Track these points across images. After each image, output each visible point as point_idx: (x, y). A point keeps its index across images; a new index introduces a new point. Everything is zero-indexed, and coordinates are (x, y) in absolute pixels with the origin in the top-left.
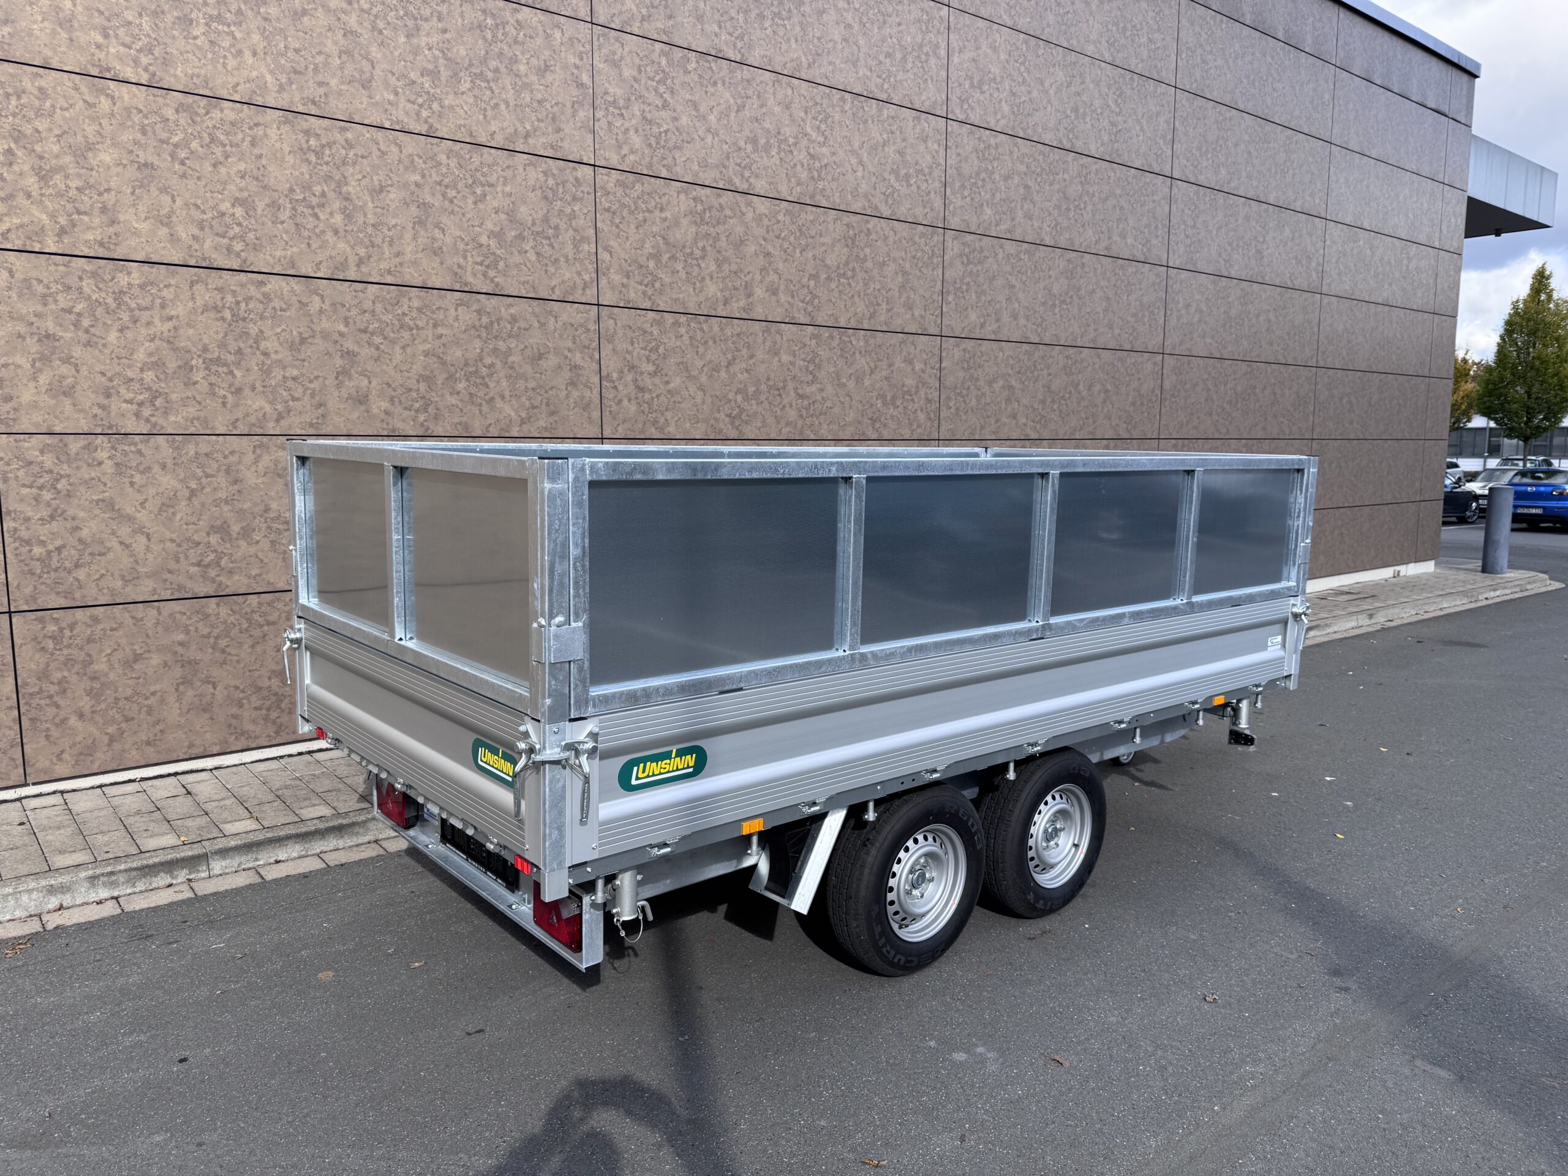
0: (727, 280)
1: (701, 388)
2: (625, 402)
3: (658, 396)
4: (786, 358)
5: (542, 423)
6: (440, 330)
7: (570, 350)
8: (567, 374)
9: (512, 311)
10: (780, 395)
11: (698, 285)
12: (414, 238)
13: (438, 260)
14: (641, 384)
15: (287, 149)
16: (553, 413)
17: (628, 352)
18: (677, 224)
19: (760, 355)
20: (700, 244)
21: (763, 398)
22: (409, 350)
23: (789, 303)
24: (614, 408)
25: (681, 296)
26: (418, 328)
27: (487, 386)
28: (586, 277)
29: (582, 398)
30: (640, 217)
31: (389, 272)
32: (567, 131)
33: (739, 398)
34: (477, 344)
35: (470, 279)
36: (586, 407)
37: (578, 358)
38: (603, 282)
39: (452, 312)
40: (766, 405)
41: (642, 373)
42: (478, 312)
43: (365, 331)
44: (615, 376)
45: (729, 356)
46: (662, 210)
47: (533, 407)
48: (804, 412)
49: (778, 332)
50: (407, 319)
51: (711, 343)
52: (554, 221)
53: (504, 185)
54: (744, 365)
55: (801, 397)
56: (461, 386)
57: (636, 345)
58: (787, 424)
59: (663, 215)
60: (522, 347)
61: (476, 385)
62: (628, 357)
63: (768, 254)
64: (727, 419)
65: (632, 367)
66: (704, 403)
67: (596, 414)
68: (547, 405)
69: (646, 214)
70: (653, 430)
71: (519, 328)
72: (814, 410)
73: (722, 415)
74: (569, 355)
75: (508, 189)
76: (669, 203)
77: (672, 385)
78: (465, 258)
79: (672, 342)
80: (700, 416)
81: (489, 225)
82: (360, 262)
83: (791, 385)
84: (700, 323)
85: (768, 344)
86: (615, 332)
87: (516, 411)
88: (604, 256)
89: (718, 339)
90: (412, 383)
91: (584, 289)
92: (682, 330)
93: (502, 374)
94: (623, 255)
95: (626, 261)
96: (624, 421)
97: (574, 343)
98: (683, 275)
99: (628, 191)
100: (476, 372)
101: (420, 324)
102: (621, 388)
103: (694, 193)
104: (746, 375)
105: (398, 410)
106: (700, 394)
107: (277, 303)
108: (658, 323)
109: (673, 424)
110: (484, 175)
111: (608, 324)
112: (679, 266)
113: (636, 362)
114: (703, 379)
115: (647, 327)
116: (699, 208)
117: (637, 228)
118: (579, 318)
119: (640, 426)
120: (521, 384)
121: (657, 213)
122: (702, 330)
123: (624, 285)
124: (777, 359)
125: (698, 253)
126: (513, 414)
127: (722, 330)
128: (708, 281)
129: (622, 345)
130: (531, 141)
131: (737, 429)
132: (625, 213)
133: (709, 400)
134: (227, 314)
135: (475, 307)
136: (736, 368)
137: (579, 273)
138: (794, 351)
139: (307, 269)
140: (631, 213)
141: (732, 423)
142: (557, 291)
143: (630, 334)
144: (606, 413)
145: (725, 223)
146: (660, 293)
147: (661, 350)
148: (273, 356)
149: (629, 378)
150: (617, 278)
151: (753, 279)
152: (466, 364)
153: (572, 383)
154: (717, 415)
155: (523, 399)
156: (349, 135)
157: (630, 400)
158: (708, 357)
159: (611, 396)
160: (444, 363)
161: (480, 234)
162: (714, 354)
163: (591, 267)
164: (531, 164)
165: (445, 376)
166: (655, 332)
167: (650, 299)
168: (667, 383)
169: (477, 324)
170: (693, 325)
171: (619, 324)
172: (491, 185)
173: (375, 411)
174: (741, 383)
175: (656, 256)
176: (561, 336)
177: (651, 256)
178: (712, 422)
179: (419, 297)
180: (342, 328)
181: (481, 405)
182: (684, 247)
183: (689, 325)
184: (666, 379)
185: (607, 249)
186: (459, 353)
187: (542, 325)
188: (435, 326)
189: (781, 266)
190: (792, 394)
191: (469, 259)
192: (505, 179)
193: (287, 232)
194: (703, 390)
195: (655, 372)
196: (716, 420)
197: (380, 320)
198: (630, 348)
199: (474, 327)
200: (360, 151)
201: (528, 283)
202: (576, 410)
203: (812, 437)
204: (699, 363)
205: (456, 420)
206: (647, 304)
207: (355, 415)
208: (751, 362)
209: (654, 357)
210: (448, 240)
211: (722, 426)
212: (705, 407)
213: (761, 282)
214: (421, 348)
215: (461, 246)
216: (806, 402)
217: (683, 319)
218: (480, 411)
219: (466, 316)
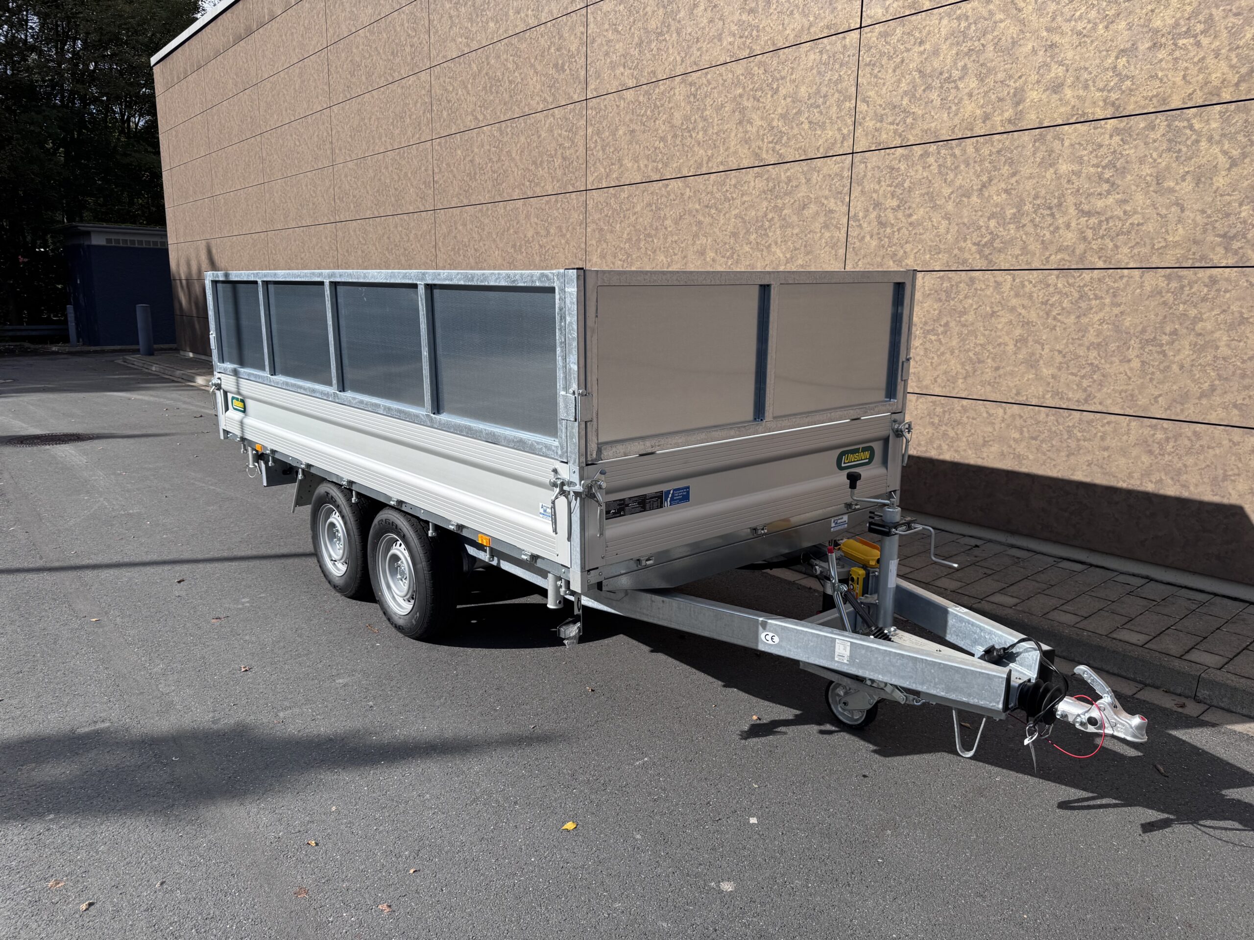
0: (991, 94)
1: (947, 217)
2: (868, 238)
3: (899, 230)
4: (1064, 168)
5: (800, 262)
6: (745, 198)
7: (826, 198)
8: (822, 219)
9: (788, 174)
10: (1052, 215)
11: (954, 108)
12: (736, 135)
13: (747, 146)
14: (883, 219)
15: (682, 98)
16: (808, 253)
17: (875, 191)
18: (936, 52)
19: (1025, 170)
20: (960, 64)
21: (1025, 220)
22: (727, 215)
23: (1078, 97)
24: (858, 244)
25: (933, 125)
26: (733, 199)
27: (768, 236)
28: (845, 131)
29: (832, 237)
30: (898, 60)
31: (722, 163)
32: (840, 7)
33: (993, 223)
34: (765, 204)
35: (764, 156)
36: (834, 246)
37: (832, 204)
38: (859, 131)
39: (752, 184)
40: (1030, 229)
41: (886, 209)
42: (767, 179)
43: (707, 207)
44: (861, 214)
45: (985, 178)
46: (921, 43)
47: (796, 249)
48: (1089, 234)
49: (1057, 137)
50: (728, 194)
51: (962, 167)
52: (824, 89)
53: (792, 74)
54: (1003, 185)
55: (1089, 214)
56: (753, 237)
57: (883, 183)
58: (1060, 250)
59: (922, 49)
60: (792, 201)
61: (761, 235)
62: (875, 196)
63: (1053, 46)
64: (974, 248)
65: (877, 205)
66: (948, 232)
67: (842, 251)
68: (805, 246)
69: (905, 54)
70: (891, 263)
71: (792, 187)
72: (1108, 229)
73: (969, 244)
74: (826, 202)
75: (794, 77)
76: (929, 33)
77: (915, 217)
78: (763, 140)
79: (919, 173)
80: (942, 247)
81: (780, 111)
82: (709, 159)
83: (1070, 200)
84: (952, 148)
85: (1039, 155)
86: (865, 176)
87: (784, 254)
88: (862, 107)
89: (971, 162)
90: (727, 239)
91: (842, 142)
92: (931, 160)
93: (778, 225)
94: (879, 101)
95: (881, 106)
96: (865, 256)
97: (830, 191)
98: (937, 102)
99: (888, 39)
100: (762, 226)
101: (735, 196)
102: (865, 225)
103: (959, 12)
104: (1004, 196)
105: (718, 258)
106: (945, 223)
107: (672, 196)
108: (906, 157)
109: (912, 256)
110: (779, 72)
111: (860, 168)
112: (934, 95)
113: (882, 200)
114: (950, 207)
115: (895, 164)
116: (964, 24)
117: (894, 71)
118: (836, 169)
119: (879, 259)
120: (789, 231)
121: (917, 49)
122: (954, 155)
123: (876, 130)
124: (1052, 170)
125: (956, 74)
126: (781, 255)
127: (977, 150)
128: (966, 102)
129: (869, 186)
130: (812, 30)
131: (986, 258)
132: (884, 61)
133: (954, 229)
134: (654, 207)
135: (766, 176)
136: (992, 190)
137: (839, 130)
138: (1081, 157)
139: (685, 172)
140: (890, 58)
141: (980, 252)
142: (821, 150)
143: (877, 174)
144: (850, 250)
145: (993, 31)
146: (912, 128)
147: (906, 185)
148: (669, 229)
149: (873, 215)
150: (870, 124)
151: (1026, 82)
152: (757, 221)
153: (826, 226)
154: (963, 244)
155: (789, 243)
156: (709, 76)
157: (871, 237)
158: (958, 183)
159: (855, 234)
160: (744, 222)
161: (773, 119)
162: (966, 178)
163: (850, 121)
164: (812, 49)
165: (744, 231)
166: (902, 168)
167: (900, 136)
168: (910, 215)
169: (766, 189)
170: (943, 152)
171: (869, 165)
172: (783, 78)
173: (708, 259)
174: (997, 205)
175: (911, 94)
176: (820, 187)
177: (906, 93)
178: (956, 251)
179: (735, 177)
180: (697, 207)
181: (762, 250)
182: (941, 74)
183: (939, 153)
184: (907, 212)
185: (864, 101)
186: (753, 213)
187: (808, 181)
188: (742, 195)
189: (1070, 54)
190: (1072, 211)
191: (766, 140)
192: (792, 68)
193: (679, 151)
194: (949, 219)
195: (899, 206)
196: (960, 249)
197: (715, 198)
198: (877, 187)
199: (764, 192)
200: (714, 84)
201: (800, 148)
202: (827, 249)
203: (1101, 264)
204: (946, 191)
205: (748, 263)
206: (897, 142)
207: (699, 262)
208: (1013, 180)
209: (899, 191)
210: (754, 130)
211: (967, 255)
212: (949, 237)
213: (1038, 82)
214: (734, 213)
215: (761, 133)
216: (1093, 220)
217: (933, 148)
218: (762, 255)
219: (760, 184)
